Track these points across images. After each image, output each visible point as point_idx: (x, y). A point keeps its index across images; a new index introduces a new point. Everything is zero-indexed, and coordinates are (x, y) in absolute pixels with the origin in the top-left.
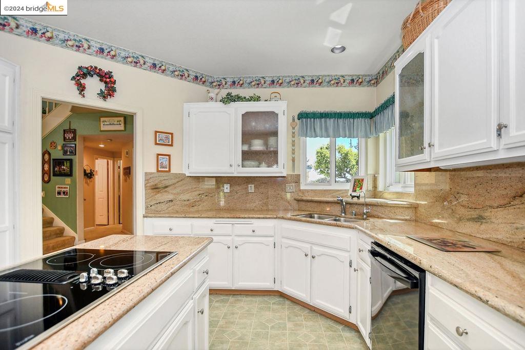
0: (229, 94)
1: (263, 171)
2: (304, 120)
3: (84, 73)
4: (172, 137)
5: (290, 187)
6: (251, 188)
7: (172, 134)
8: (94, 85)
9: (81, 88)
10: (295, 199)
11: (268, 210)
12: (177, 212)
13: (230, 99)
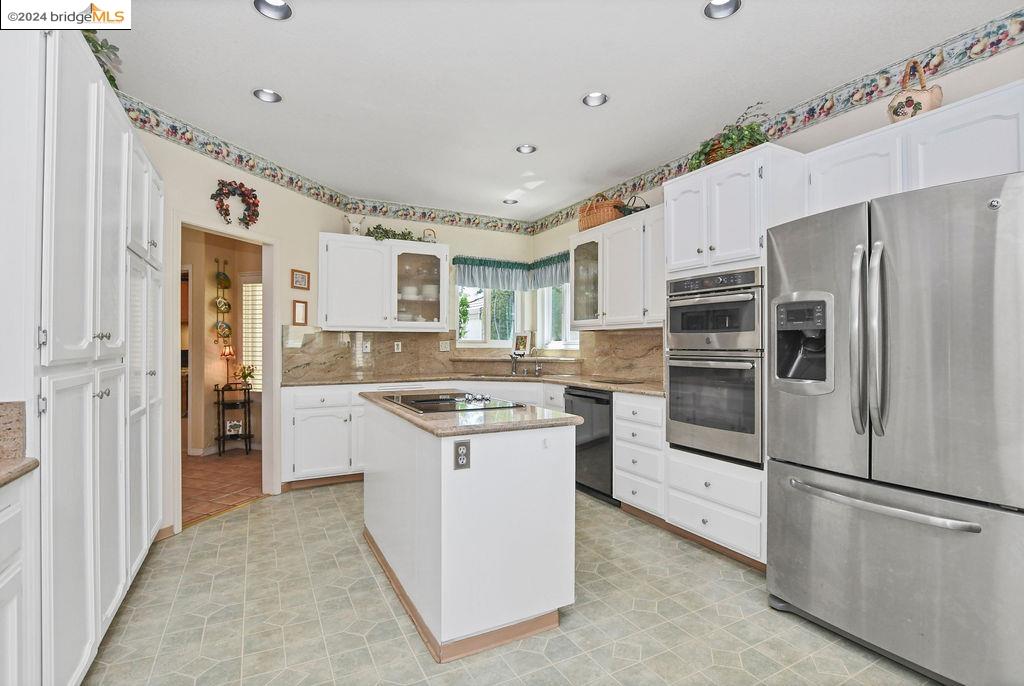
0: (379, 227)
1: (421, 325)
2: (462, 266)
3: (225, 190)
4: (309, 278)
5: (445, 346)
6: (398, 347)
7: (309, 274)
8: (235, 205)
9: (224, 212)
10: (451, 360)
11: (418, 374)
12: (314, 380)
13: (380, 233)
